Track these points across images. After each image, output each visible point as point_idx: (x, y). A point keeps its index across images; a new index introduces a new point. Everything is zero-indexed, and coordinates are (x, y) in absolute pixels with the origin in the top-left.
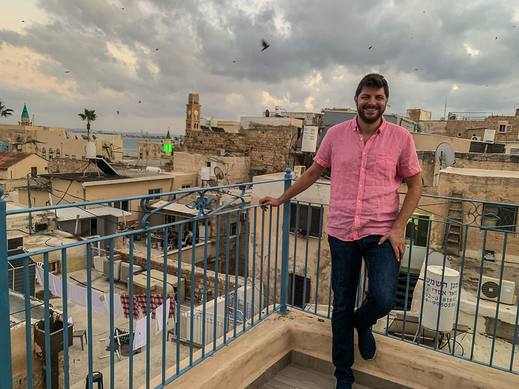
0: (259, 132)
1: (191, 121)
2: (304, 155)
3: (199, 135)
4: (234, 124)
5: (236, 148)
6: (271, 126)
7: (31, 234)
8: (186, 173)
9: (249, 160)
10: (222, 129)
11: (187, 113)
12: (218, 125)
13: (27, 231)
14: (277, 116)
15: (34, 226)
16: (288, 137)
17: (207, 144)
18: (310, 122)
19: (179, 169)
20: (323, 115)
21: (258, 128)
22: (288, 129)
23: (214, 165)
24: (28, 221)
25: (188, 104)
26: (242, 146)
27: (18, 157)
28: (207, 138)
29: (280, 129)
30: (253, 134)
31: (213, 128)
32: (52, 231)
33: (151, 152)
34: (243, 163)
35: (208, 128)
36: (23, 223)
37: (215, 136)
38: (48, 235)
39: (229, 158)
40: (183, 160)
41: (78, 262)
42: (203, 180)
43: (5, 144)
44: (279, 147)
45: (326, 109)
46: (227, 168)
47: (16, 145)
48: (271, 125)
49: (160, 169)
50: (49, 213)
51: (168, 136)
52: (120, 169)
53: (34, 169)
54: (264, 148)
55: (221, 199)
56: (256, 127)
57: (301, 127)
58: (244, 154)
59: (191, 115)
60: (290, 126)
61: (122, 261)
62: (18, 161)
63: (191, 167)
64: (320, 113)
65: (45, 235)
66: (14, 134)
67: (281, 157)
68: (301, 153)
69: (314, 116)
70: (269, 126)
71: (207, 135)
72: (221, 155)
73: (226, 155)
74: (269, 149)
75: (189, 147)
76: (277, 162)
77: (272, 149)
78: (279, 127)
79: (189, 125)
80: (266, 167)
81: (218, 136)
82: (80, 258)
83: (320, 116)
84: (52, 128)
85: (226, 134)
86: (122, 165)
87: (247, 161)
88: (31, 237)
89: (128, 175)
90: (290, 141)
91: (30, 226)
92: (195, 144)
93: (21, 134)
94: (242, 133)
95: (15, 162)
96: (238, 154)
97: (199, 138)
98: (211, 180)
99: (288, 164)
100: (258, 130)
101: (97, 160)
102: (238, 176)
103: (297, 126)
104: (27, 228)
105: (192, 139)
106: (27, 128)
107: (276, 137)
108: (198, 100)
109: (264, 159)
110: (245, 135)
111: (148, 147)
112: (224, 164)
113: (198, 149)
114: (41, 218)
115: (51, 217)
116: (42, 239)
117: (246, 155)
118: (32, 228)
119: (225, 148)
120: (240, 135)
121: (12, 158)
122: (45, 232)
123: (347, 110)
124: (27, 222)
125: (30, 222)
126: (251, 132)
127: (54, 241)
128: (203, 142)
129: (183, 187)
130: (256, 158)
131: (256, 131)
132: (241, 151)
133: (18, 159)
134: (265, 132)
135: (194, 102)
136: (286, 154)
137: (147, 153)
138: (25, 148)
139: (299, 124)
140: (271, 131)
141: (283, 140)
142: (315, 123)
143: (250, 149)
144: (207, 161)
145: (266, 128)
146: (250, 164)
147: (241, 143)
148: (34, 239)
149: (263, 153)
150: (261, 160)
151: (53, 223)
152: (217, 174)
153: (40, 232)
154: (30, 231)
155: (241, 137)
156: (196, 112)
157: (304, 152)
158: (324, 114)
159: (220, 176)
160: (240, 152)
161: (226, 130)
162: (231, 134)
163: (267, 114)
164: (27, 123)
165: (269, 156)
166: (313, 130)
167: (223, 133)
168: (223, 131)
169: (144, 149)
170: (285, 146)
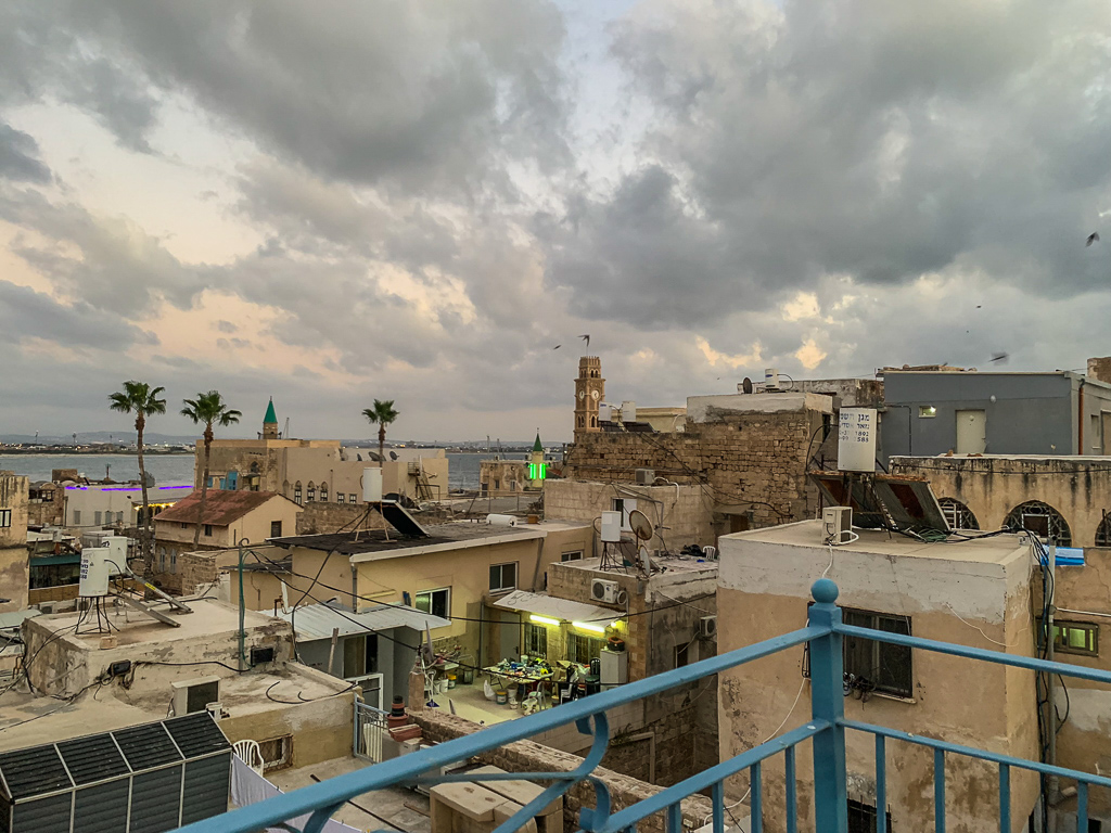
0: (731, 428)
1: (584, 413)
2: (846, 479)
3: (597, 441)
4: (674, 413)
5: (679, 466)
6: (758, 413)
7: (240, 672)
8: (572, 525)
9: (711, 491)
10: (647, 425)
11: (577, 397)
12: (637, 416)
13: (234, 664)
14: (771, 390)
15: (248, 653)
16: (800, 435)
17: (614, 460)
18: (850, 400)
19: (557, 516)
20: (879, 382)
21: (726, 418)
22: (800, 417)
23: (630, 505)
24: (237, 642)
25: (578, 378)
26: (692, 461)
27: (249, 502)
28: (615, 447)
29: (779, 417)
30: (717, 434)
31: (627, 424)
32: (284, 663)
33: (504, 480)
34: (697, 500)
35: (616, 425)
36: (226, 646)
37: (631, 441)
38: (275, 673)
39: (665, 489)
40: (565, 496)
41: (330, 739)
42: (606, 543)
43: (231, 477)
44: (780, 460)
45: (886, 369)
46: (659, 512)
47: (249, 479)
48: (756, 410)
49: (515, 519)
50: (279, 624)
51: (538, 447)
52: (434, 522)
53: (277, 526)
54: (745, 463)
55: (649, 585)
56: (722, 416)
57: (829, 411)
58: (697, 478)
59: (584, 400)
60: (804, 411)
61: (421, 742)
62: (248, 509)
63: (580, 512)
64: (874, 378)
65: (269, 673)
66: (246, 456)
67: (788, 484)
68: (837, 474)
69: (858, 386)
70: (753, 413)
71: (614, 441)
72: (647, 481)
73: (658, 483)
74: (757, 464)
75: (576, 468)
76: (778, 495)
77: (762, 464)
78: (776, 413)
79: (580, 421)
80: (752, 508)
81: (639, 442)
82: (335, 730)
83: (873, 385)
84: (315, 441)
85: (655, 435)
86: (437, 513)
87: (707, 494)
88: (242, 678)
89: (450, 533)
90: (806, 445)
91: (239, 654)
92: (589, 461)
93: (258, 456)
94: (692, 431)
95: (242, 512)
96: (685, 478)
97: (598, 448)
98: (623, 542)
99: (806, 498)
100: (727, 424)
101: (384, 504)
102: (687, 529)
103: (820, 410)
104: (233, 658)
105: (584, 450)
106: (271, 444)
107: (771, 438)
108: (599, 368)
109: (746, 489)
110: (698, 436)
111: (499, 470)
112: (653, 502)
113: (595, 472)
114: (263, 635)
115: (283, 634)
116: (263, 682)
117: (704, 480)
118: (244, 658)
119: (655, 466)
120: (686, 435)
121: (238, 505)
122: (270, 667)
123: (937, 368)
124: (235, 644)
125: (241, 643)
126: (712, 429)
127: (286, 689)
128: (605, 457)
129: (565, 558)
130: (726, 487)
131: (723, 427)
132: (692, 473)
133: (248, 505)
134: (743, 426)
135: (590, 372)
136: (797, 476)
137: (497, 482)
138: (265, 482)
139: (825, 405)
140: (757, 425)
141: (790, 444)
142: (862, 402)
143: (712, 466)
144: (615, 496)
145: (746, 418)
146: (712, 501)
147: (691, 454)
148: (244, 682)
149: (743, 476)
150: (739, 491)
151: (287, 647)
152: (635, 528)
153: (260, 667)
154: (240, 665)
155: (689, 442)
156: (595, 394)
157: (845, 472)
158: (882, 379)
159: (642, 533)
160: (690, 475)
161: (657, 426)
162: (666, 436)
163: (747, 387)
164: (273, 435)
165: (757, 481)
166: (862, 417)
167: (648, 434)
168: (650, 429)
169: (492, 474)
170: (793, 458)
